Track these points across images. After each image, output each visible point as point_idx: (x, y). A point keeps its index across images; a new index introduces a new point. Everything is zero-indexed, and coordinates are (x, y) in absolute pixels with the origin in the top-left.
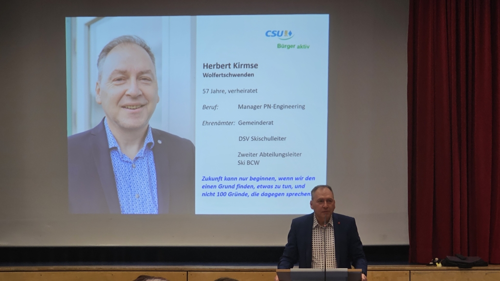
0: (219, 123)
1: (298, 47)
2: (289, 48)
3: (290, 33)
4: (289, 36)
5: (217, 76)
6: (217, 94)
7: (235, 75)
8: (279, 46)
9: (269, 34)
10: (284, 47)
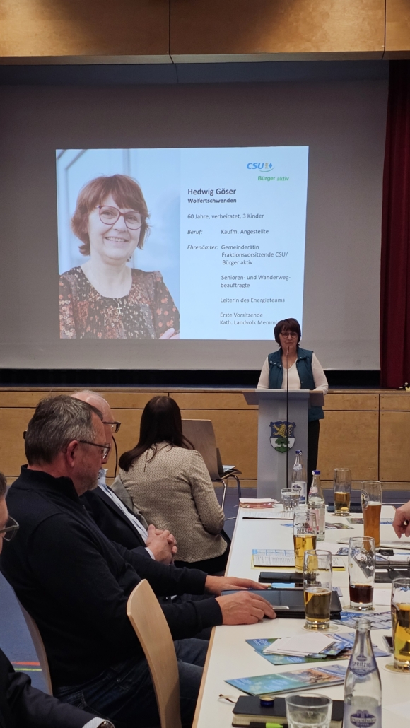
0: (203, 248)
1: (278, 179)
2: (269, 180)
3: (271, 166)
4: (269, 169)
5: (201, 201)
6: (201, 219)
7: (218, 201)
8: (260, 178)
9: (250, 166)
10: (264, 179)
